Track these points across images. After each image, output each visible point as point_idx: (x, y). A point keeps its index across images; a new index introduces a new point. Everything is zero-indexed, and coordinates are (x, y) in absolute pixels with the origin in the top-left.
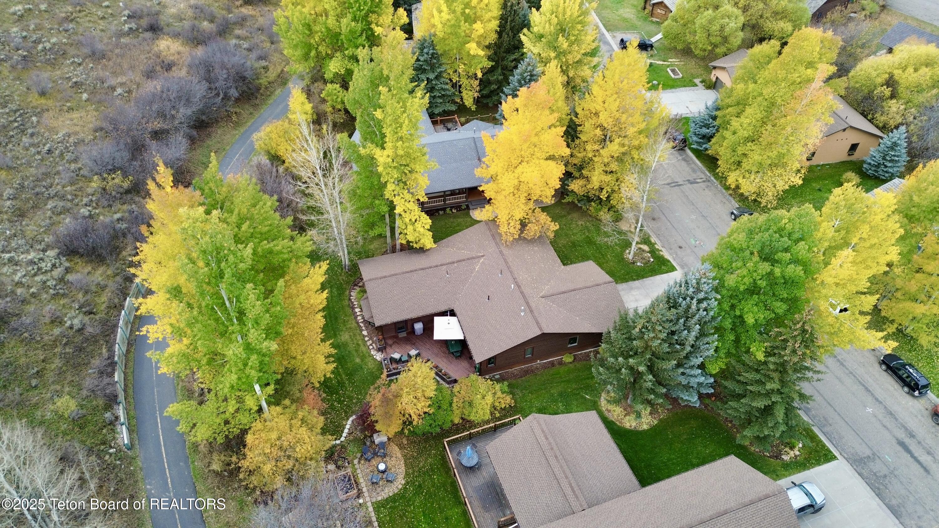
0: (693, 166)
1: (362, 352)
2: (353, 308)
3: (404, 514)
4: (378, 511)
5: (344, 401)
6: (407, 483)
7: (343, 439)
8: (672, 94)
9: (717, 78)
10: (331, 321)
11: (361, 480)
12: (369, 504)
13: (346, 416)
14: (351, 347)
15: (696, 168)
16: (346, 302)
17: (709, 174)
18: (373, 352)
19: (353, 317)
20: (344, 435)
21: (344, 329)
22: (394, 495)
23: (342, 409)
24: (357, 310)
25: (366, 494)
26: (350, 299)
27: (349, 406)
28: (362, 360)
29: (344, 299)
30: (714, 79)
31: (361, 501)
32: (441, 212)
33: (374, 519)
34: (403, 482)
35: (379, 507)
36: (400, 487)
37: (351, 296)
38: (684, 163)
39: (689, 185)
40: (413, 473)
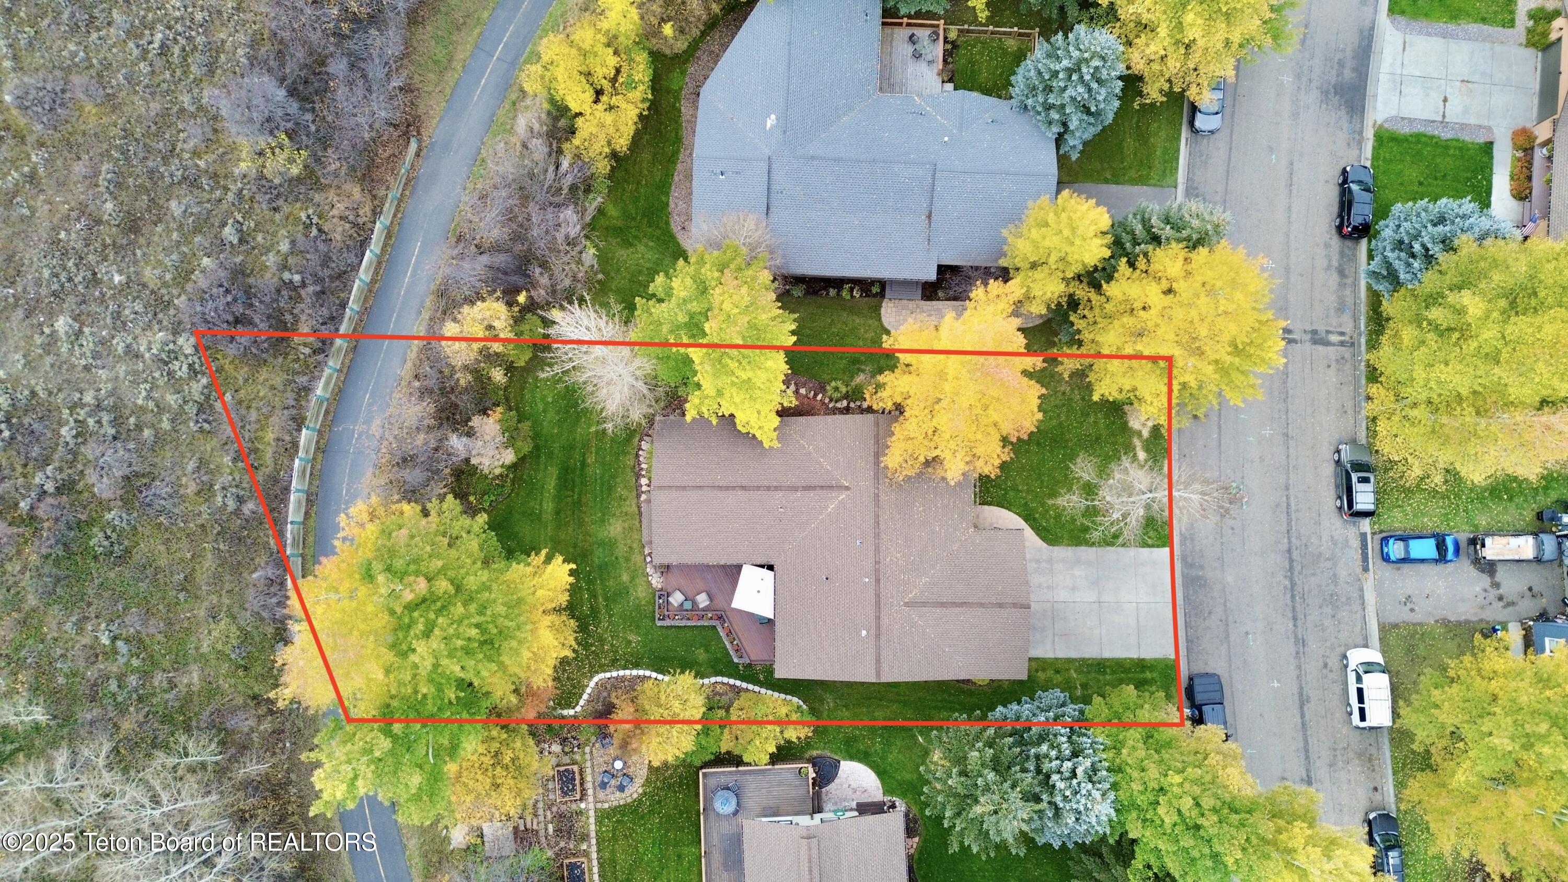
0: (1348, 292)
1: (635, 564)
2: (638, 476)
3: (631, 835)
4: (601, 822)
5: (592, 645)
6: (645, 793)
7: (578, 709)
8: (1436, 43)
9: (1560, 39)
10: (602, 492)
11: (589, 778)
12: (592, 813)
13: (590, 671)
14: (621, 550)
15: (1349, 300)
16: (630, 461)
17: (1363, 328)
18: (649, 570)
19: (634, 494)
20: (582, 702)
21: (618, 513)
22: (625, 805)
23: (587, 657)
24: (644, 481)
25: (591, 799)
26: (637, 456)
27: (597, 655)
28: (632, 579)
29: (629, 453)
30: (1553, 36)
31: (583, 806)
32: (832, 292)
33: (593, 834)
34: (640, 791)
35: (602, 816)
36: (635, 796)
37: (640, 449)
38: (1334, 279)
39: (1308, 346)
40: (655, 782)
